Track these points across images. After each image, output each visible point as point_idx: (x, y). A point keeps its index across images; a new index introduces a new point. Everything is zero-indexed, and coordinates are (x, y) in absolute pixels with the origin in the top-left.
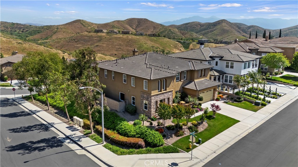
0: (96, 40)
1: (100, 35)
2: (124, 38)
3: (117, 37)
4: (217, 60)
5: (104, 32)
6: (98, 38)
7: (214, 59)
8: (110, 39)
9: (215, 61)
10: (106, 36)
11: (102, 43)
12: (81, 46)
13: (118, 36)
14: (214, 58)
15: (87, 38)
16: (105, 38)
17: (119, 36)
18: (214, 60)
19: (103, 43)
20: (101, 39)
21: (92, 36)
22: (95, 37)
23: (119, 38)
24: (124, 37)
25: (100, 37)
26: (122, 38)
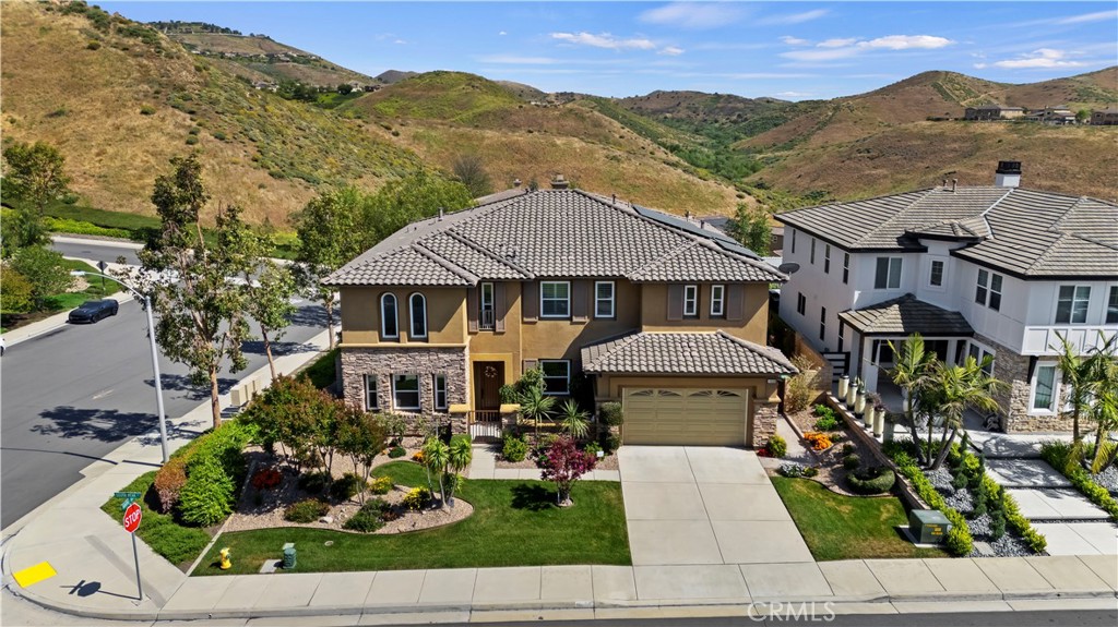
0: (954, 150)
1: (980, 131)
2: (1091, 144)
3: (1056, 141)
4: (938, 251)
5: (1003, 118)
6: (966, 145)
7: (925, 250)
8: (1020, 149)
9: (926, 261)
10: (1003, 137)
11: (974, 162)
12: (885, 177)
13: (1062, 136)
14: (924, 242)
15: (919, 142)
16: (1000, 141)
17: (1070, 132)
18: (923, 255)
19: (977, 165)
20: (979, 149)
21: (942, 134)
22: (955, 141)
23: (1066, 142)
24: (1091, 139)
25: (977, 138)
26: (1082, 141)
